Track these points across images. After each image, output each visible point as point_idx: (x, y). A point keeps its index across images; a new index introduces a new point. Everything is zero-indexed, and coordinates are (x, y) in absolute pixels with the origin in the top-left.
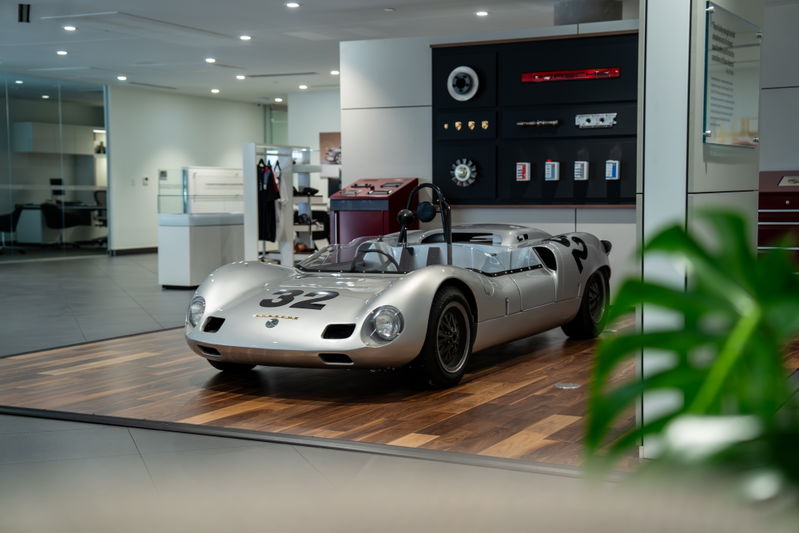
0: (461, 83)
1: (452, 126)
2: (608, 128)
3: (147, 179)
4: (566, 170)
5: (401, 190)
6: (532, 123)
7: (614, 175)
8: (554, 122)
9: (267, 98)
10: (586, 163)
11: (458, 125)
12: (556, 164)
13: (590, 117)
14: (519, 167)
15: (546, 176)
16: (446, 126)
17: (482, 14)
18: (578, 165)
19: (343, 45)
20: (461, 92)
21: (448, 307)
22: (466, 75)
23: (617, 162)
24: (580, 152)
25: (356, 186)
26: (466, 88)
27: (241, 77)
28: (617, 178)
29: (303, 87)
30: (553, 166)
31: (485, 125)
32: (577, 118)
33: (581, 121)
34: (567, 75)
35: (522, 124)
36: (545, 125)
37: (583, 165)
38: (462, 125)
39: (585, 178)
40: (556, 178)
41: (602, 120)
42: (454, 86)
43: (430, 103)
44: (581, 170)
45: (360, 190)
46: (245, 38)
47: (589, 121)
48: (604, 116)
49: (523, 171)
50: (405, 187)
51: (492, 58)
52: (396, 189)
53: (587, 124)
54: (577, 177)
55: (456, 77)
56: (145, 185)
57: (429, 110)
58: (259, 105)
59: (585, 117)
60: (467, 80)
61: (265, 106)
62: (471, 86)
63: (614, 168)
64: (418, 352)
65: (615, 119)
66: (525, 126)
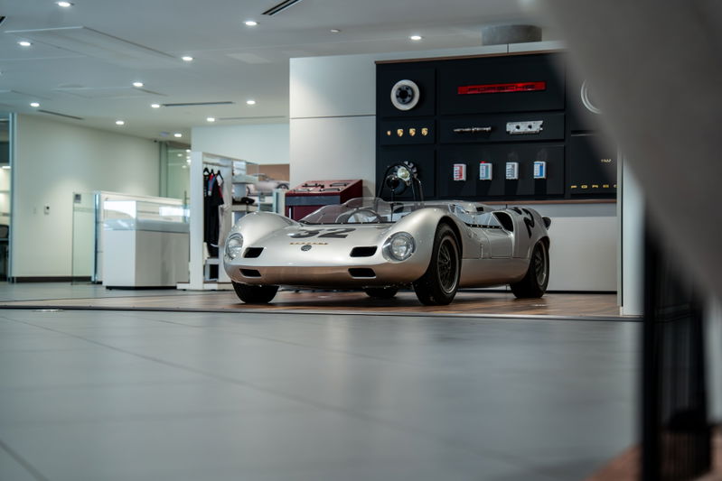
0: (403, 95)
1: (394, 133)
2: (536, 133)
3: (48, 208)
4: (499, 170)
5: (350, 188)
6: (468, 130)
7: (541, 174)
8: (487, 129)
9: (168, 133)
10: (516, 164)
11: (400, 132)
12: (490, 165)
13: (519, 124)
14: (457, 168)
15: (481, 176)
16: (389, 133)
17: (416, 38)
18: (509, 166)
19: (293, 61)
20: (404, 103)
21: (444, 239)
22: (408, 88)
23: (544, 163)
24: (512, 155)
25: (306, 186)
26: (408, 99)
27: (155, 106)
28: (544, 176)
29: (211, 120)
30: (487, 167)
31: (425, 131)
32: (508, 125)
33: (511, 128)
34: (499, 88)
35: (458, 130)
36: (480, 131)
37: (513, 166)
38: (404, 132)
39: (516, 177)
40: (490, 177)
41: (530, 127)
42: (397, 97)
43: (374, 112)
44: (512, 170)
45: (311, 189)
46: (187, 59)
47: (518, 127)
48: (532, 123)
49: (459, 171)
50: (353, 186)
51: (431, 73)
52: (345, 188)
53: (517, 130)
54: (509, 176)
55: (400, 89)
56: (46, 213)
57: (374, 119)
58: (155, 141)
59: (515, 125)
60: (409, 92)
61: (161, 143)
62: (412, 97)
63: (541, 167)
64: (424, 271)
65: (541, 126)
66: (462, 132)
